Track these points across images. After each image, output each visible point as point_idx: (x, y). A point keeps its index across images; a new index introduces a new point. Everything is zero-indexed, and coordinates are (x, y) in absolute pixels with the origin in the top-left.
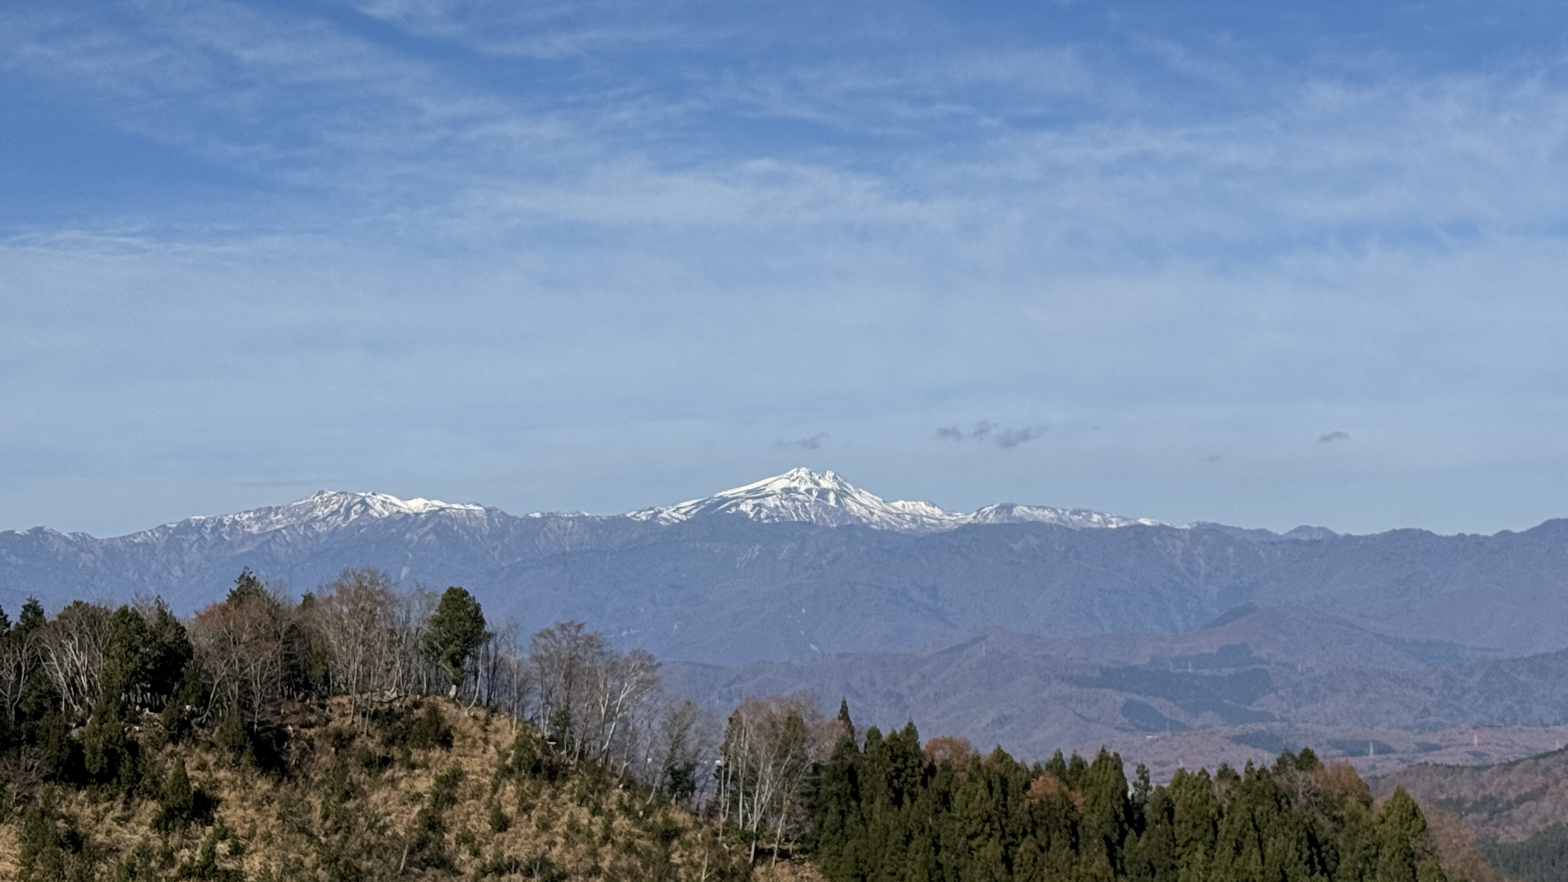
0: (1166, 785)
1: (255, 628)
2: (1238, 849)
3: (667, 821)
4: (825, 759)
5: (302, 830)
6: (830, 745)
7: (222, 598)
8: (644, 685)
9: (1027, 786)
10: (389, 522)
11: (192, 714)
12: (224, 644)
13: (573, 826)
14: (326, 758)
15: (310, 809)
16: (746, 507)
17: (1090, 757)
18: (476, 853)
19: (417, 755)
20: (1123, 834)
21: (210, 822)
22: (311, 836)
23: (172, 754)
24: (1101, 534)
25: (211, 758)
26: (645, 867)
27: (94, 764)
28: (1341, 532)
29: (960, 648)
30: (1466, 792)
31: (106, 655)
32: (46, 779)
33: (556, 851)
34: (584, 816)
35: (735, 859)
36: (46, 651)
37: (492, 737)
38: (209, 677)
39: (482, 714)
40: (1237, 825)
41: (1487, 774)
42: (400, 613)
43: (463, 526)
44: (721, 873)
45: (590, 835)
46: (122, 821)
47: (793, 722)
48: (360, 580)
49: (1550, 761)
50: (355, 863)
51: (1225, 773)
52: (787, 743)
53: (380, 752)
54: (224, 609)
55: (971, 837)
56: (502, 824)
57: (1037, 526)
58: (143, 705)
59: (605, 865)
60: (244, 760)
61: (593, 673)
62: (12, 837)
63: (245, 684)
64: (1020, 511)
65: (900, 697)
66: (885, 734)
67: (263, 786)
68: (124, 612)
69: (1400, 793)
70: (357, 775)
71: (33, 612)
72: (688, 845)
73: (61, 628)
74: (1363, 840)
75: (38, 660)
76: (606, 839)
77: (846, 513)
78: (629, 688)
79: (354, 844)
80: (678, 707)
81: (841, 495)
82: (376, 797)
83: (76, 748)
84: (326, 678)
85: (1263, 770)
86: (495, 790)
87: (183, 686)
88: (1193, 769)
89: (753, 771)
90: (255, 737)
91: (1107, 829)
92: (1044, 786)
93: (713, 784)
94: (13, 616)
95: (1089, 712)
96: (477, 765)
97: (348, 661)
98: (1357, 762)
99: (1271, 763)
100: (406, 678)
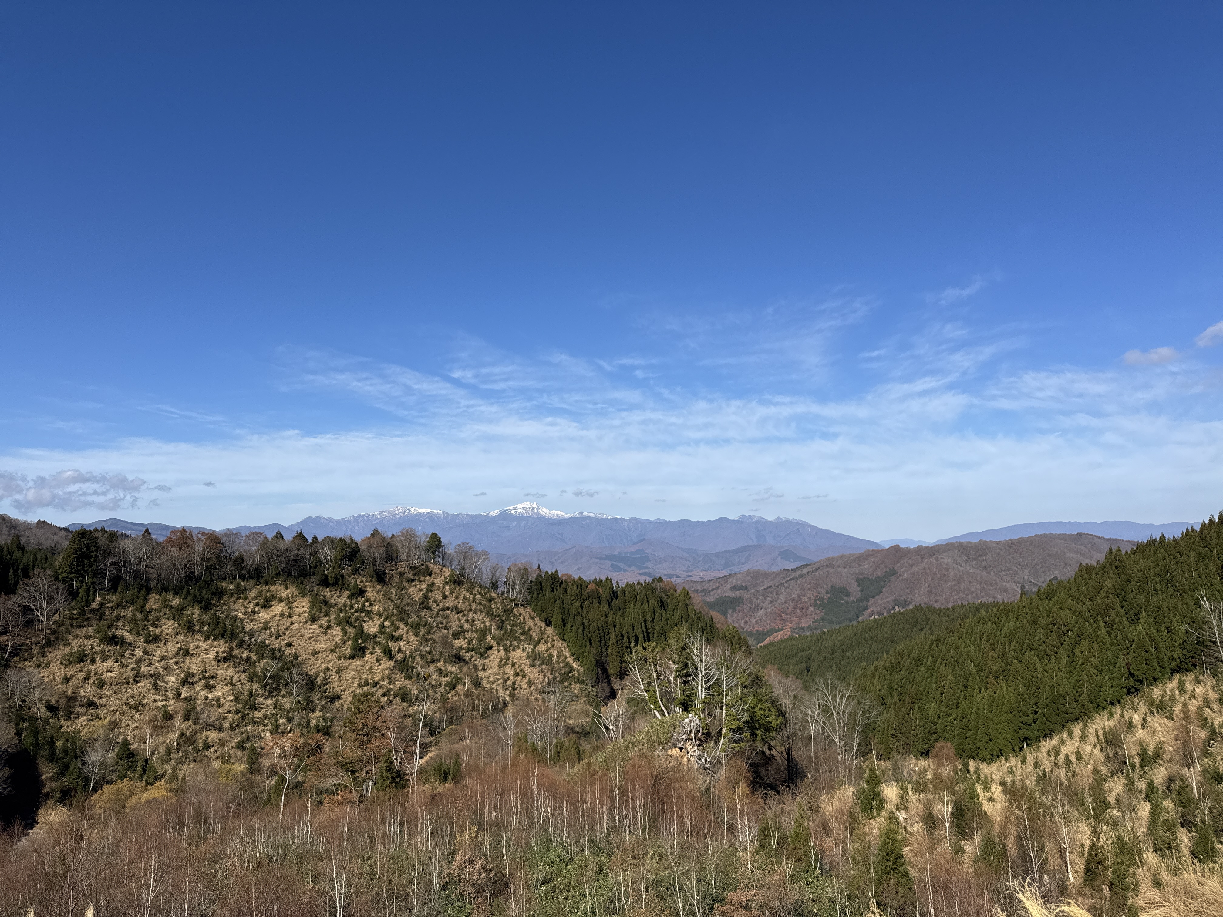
0: (623, 586)
1: (378, 543)
2: (642, 603)
3: (490, 596)
4: (534, 579)
5: (389, 599)
6: (535, 575)
7: (369, 535)
8: (485, 559)
9: (587, 587)
10: (416, 515)
11: (359, 567)
12: (369, 548)
13: (465, 598)
14: (397, 579)
15: (392, 593)
16: (513, 512)
17: (604, 579)
18: (438, 605)
19: (422, 578)
20: (612, 599)
21: (364, 597)
22: (392, 601)
23: (353, 578)
24: (606, 520)
25: (364, 579)
26: (484, 609)
27: (331, 581)
28: (667, 520)
29: (569, 549)
30: (699, 588)
31: (336, 551)
32: (318, 585)
33: (460, 605)
34: (468, 595)
35: (509, 607)
36: (318, 549)
37: (443, 573)
38: (364, 557)
39: (440, 567)
40: (642, 597)
41: (704, 583)
42: (418, 540)
43: (436, 516)
44: (505, 610)
45: (469, 600)
46: (338, 597)
47: (525, 569)
48: (407, 530)
49: (720, 580)
50: (404, 608)
51: (639, 583)
52: (523, 575)
53: (412, 577)
54: (369, 538)
55: (572, 601)
56: (445, 597)
57: (589, 517)
58: (346, 565)
59: (473, 608)
60: (374, 580)
61: (471, 556)
62: (307, 601)
64: (584, 514)
65: (553, 562)
66: (550, 572)
67: (379, 587)
68: (341, 539)
69: (684, 588)
70: (405, 584)
71: (315, 539)
72: (496, 603)
73: (323, 543)
74: (674, 601)
75: (316, 552)
76: (474, 601)
77: (538, 513)
78: (481, 560)
79: (404, 603)
80: (494, 565)
81: (538, 509)
82: (410, 590)
83: (326, 576)
84: (397, 557)
85: (649, 582)
86: (443, 588)
87: (357, 559)
88: (631, 582)
89: (514, 583)
90: (377, 573)
91: (608, 598)
92: (592, 587)
93: (503, 586)
94: (310, 540)
95: (603, 567)
96: (439, 581)
97: (403, 553)
98: (672, 580)
99: (651, 581)
100: (420, 557)
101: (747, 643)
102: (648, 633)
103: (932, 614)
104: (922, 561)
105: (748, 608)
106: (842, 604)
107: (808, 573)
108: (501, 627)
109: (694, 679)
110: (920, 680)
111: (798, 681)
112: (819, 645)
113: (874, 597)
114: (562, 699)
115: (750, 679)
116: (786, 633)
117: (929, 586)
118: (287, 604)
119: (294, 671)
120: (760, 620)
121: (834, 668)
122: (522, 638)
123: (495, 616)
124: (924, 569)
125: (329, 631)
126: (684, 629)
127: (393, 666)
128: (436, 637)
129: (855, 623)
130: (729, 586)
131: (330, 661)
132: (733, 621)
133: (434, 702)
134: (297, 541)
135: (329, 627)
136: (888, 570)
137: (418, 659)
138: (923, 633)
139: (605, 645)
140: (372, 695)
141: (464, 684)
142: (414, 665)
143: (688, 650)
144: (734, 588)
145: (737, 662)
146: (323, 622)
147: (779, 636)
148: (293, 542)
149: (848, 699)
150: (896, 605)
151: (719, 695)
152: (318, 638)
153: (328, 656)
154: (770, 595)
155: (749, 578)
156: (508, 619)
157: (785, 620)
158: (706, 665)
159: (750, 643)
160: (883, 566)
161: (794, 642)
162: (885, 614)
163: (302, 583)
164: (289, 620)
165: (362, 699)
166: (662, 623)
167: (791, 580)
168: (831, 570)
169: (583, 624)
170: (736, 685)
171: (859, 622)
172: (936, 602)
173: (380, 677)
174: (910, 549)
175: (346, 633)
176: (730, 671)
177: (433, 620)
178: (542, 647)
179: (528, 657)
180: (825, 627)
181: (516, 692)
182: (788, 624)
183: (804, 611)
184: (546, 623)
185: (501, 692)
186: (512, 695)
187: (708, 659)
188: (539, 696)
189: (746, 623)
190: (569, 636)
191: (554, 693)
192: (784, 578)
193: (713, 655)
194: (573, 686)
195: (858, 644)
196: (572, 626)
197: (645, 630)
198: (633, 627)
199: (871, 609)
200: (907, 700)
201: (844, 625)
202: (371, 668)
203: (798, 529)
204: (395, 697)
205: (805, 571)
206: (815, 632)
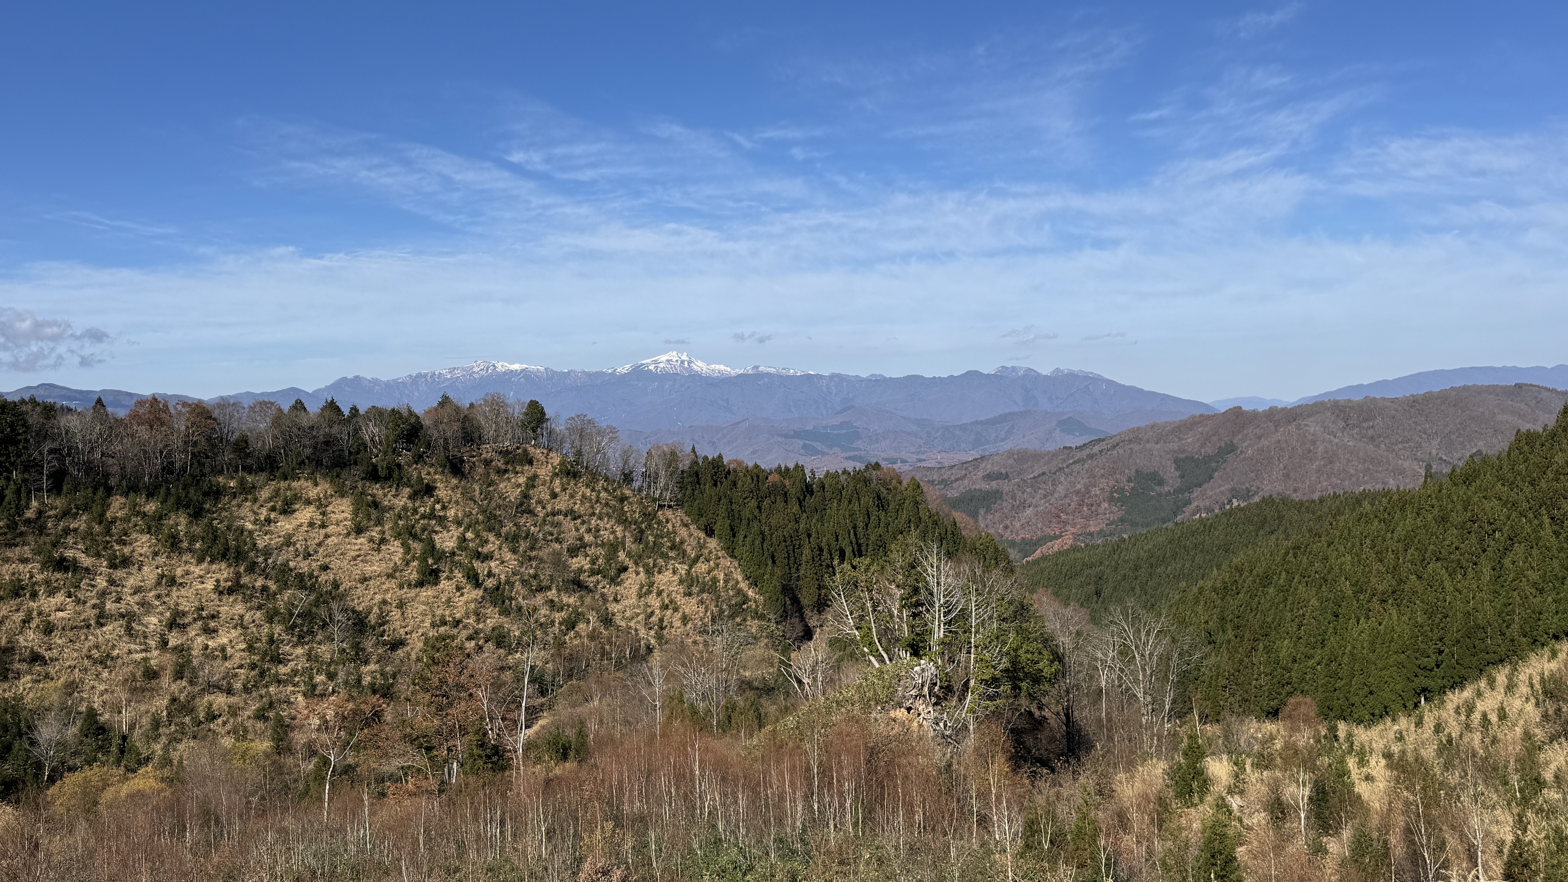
0: (822, 477)
1: (449, 416)
2: (850, 502)
3: (622, 494)
4: (686, 468)
5: (471, 499)
6: (687, 462)
7: (435, 404)
8: (611, 439)
9: (767, 478)
10: (505, 373)
11: (424, 452)
12: (437, 423)
14: (481, 470)
15: (474, 491)
16: (652, 367)
17: (791, 466)
18: (544, 508)
19: (518, 468)
20: (805, 496)
21: (433, 496)
22: (475, 502)
23: (416, 469)
24: (794, 378)
25: (432, 470)
26: (614, 512)
27: (382, 473)
28: (888, 376)
29: (739, 423)
30: (935, 477)
31: (387, 428)
32: (362, 479)
33: (577, 507)
34: (588, 492)
35: (650, 509)
36: (360, 426)
37: (550, 461)
38: (431, 437)
39: (545, 451)
40: (850, 492)
41: (943, 470)
42: (510, 410)
43: (536, 376)
44: (644, 514)
45: (591, 500)
46: (395, 496)
47: (673, 453)
48: (493, 396)
49: (967, 465)
50: (494, 512)
51: (845, 472)
52: (670, 462)
53: (503, 467)
54: (436, 409)
55: (745, 499)
56: (554, 496)
57: (768, 375)
58: (403, 449)
60: (446, 471)
61: (591, 434)
62: (348, 503)
63: (446, 439)
64: (760, 369)
65: (714, 443)
66: (710, 458)
67: (454, 481)
68: (393, 410)
69: (913, 479)
70: (494, 477)
71: (354, 410)
72: (631, 503)
73: (367, 417)
74: (898, 497)
75: (357, 430)
76: (597, 501)
77: (691, 369)
78: (606, 440)
79: (493, 505)
80: (626, 448)
81: (690, 362)
82: (502, 486)
83: (375, 467)
84: (480, 436)
85: (860, 470)
86: (551, 482)
87: (419, 441)
88: (832, 471)
89: (657, 474)
90: (450, 461)
91: (798, 494)
92: (774, 478)
93: (640, 479)
94: (346, 412)
95: (791, 448)
96: (544, 472)
97: (489, 431)
98: (895, 466)
99: (863, 468)
100: (513, 437)
101: (1007, 557)
102: (859, 545)
103: (1289, 509)
104: (1277, 431)
105: (1010, 507)
106: (1152, 497)
107: (1101, 452)
108: (639, 539)
109: (928, 611)
110: (1268, 606)
111: (1083, 611)
112: (1116, 557)
113: (1200, 486)
114: (733, 641)
115: (1012, 608)
116: (1068, 541)
117: (1285, 468)
118: (318, 508)
119: (334, 606)
120: (1028, 523)
121: (1138, 591)
122: (672, 554)
123: (630, 523)
124: (1279, 441)
125: (383, 547)
126: (913, 537)
127: (483, 597)
128: (544, 553)
129: (1170, 525)
130: (980, 474)
131: (387, 590)
132: (987, 527)
133: (544, 647)
134: (327, 414)
135: (383, 541)
136: (1223, 445)
137: (518, 586)
138: (1273, 538)
139: (795, 563)
140: (453, 638)
141: (588, 622)
142: (513, 595)
143: (919, 569)
144: (989, 477)
145: (992, 585)
146: (374, 534)
147: (1056, 546)
148: (321, 415)
149: (1157, 636)
150: (1233, 497)
151: (965, 632)
152: (368, 558)
153: (384, 583)
154: (1042, 486)
155: (1011, 461)
156: (650, 526)
157: (1065, 523)
158: (946, 590)
159: (1012, 557)
160: (1215, 439)
161: (1079, 555)
162: (1217, 511)
163: (338, 476)
164: (323, 532)
165: (438, 645)
166: (880, 531)
167: (1075, 462)
168: (1136, 447)
169: (762, 533)
170: (990, 618)
171: (1177, 524)
172: (1295, 491)
173: (463, 612)
174: (1258, 413)
175: (409, 549)
176: (980, 599)
177: (538, 529)
178: (701, 568)
179: (681, 582)
180: (1125, 532)
181: (665, 632)
182: (1069, 527)
183: (1093, 508)
184: (706, 533)
185: (642, 633)
186: (659, 637)
187: (949, 580)
188: (698, 638)
189: (1006, 527)
190: (742, 550)
191: (720, 632)
192: (1064, 460)
193: (957, 575)
194: (748, 623)
195: (1174, 556)
196: (745, 537)
197: (854, 541)
198: (837, 536)
199: (1196, 504)
200: (1247, 635)
201: (1154, 527)
202: (449, 600)
203: (1087, 386)
204: (486, 642)
205: (1096, 449)
206: (1109, 538)
